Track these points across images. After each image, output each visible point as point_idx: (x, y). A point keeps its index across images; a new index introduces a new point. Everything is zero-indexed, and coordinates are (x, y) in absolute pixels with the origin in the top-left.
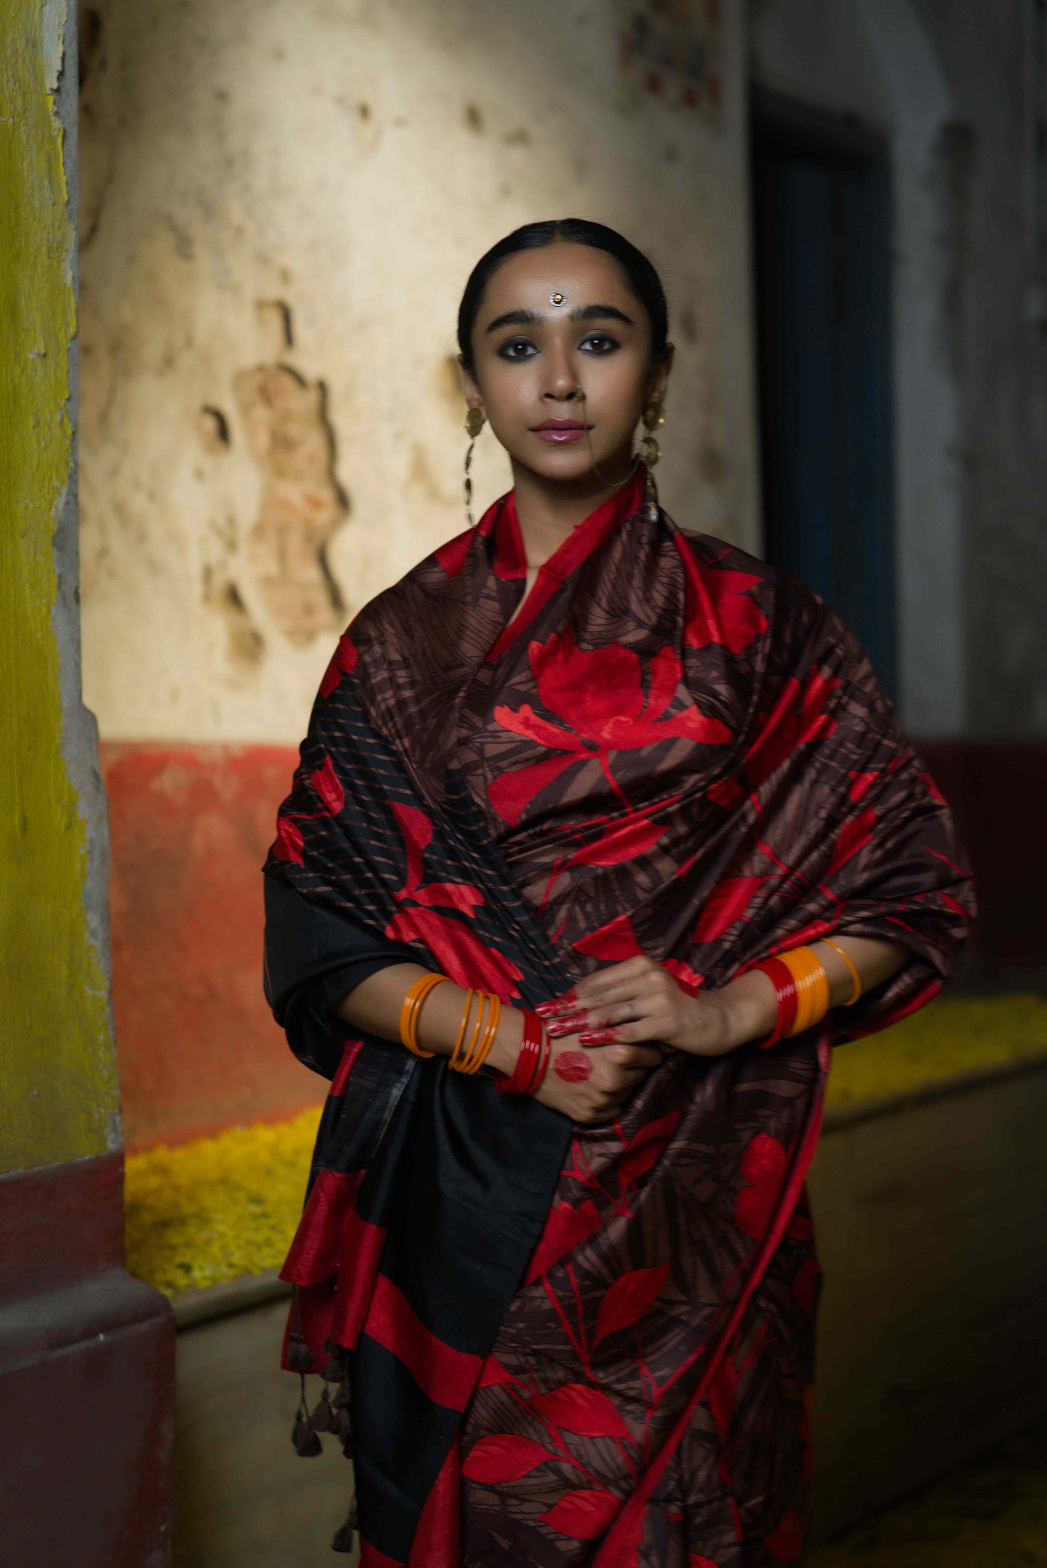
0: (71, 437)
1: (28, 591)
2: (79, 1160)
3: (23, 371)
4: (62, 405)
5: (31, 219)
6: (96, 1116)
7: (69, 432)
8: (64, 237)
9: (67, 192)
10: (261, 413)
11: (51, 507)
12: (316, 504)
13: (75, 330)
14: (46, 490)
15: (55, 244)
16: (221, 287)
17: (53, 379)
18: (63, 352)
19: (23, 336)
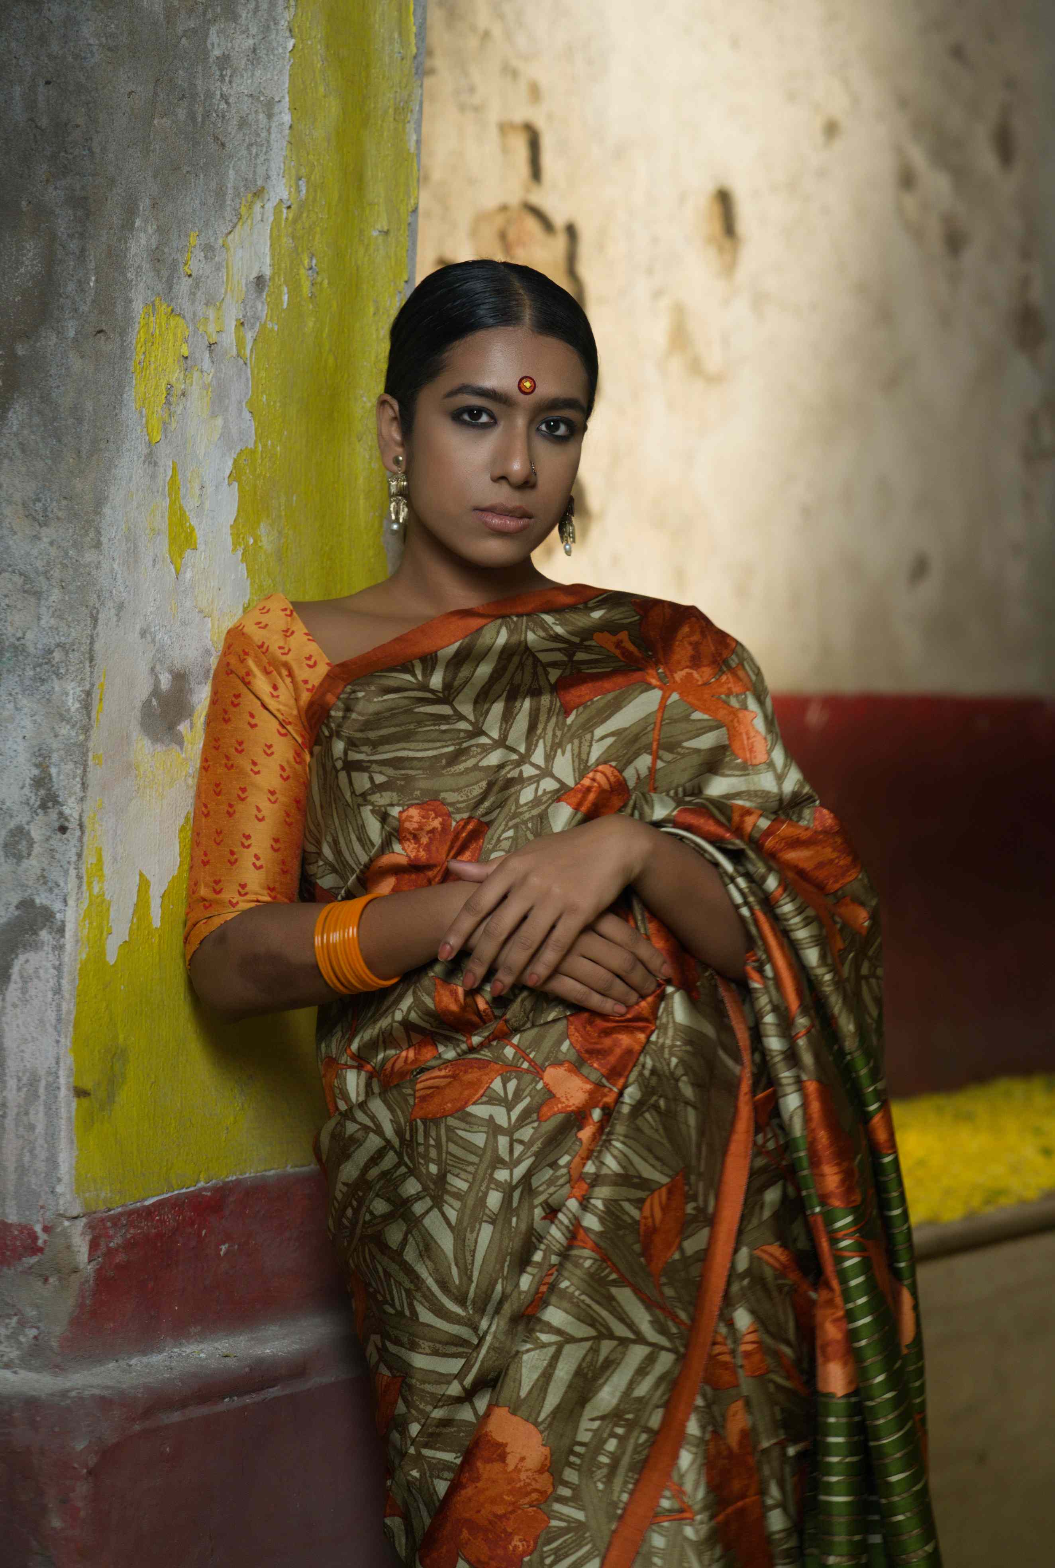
3: (367, 250)
4: (400, 288)
5: (381, 77)
8: (410, 95)
9: (416, 44)
13: (416, 201)
15: (401, 104)
16: (462, 108)
17: (393, 260)
18: (404, 226)
19: (367, 212)
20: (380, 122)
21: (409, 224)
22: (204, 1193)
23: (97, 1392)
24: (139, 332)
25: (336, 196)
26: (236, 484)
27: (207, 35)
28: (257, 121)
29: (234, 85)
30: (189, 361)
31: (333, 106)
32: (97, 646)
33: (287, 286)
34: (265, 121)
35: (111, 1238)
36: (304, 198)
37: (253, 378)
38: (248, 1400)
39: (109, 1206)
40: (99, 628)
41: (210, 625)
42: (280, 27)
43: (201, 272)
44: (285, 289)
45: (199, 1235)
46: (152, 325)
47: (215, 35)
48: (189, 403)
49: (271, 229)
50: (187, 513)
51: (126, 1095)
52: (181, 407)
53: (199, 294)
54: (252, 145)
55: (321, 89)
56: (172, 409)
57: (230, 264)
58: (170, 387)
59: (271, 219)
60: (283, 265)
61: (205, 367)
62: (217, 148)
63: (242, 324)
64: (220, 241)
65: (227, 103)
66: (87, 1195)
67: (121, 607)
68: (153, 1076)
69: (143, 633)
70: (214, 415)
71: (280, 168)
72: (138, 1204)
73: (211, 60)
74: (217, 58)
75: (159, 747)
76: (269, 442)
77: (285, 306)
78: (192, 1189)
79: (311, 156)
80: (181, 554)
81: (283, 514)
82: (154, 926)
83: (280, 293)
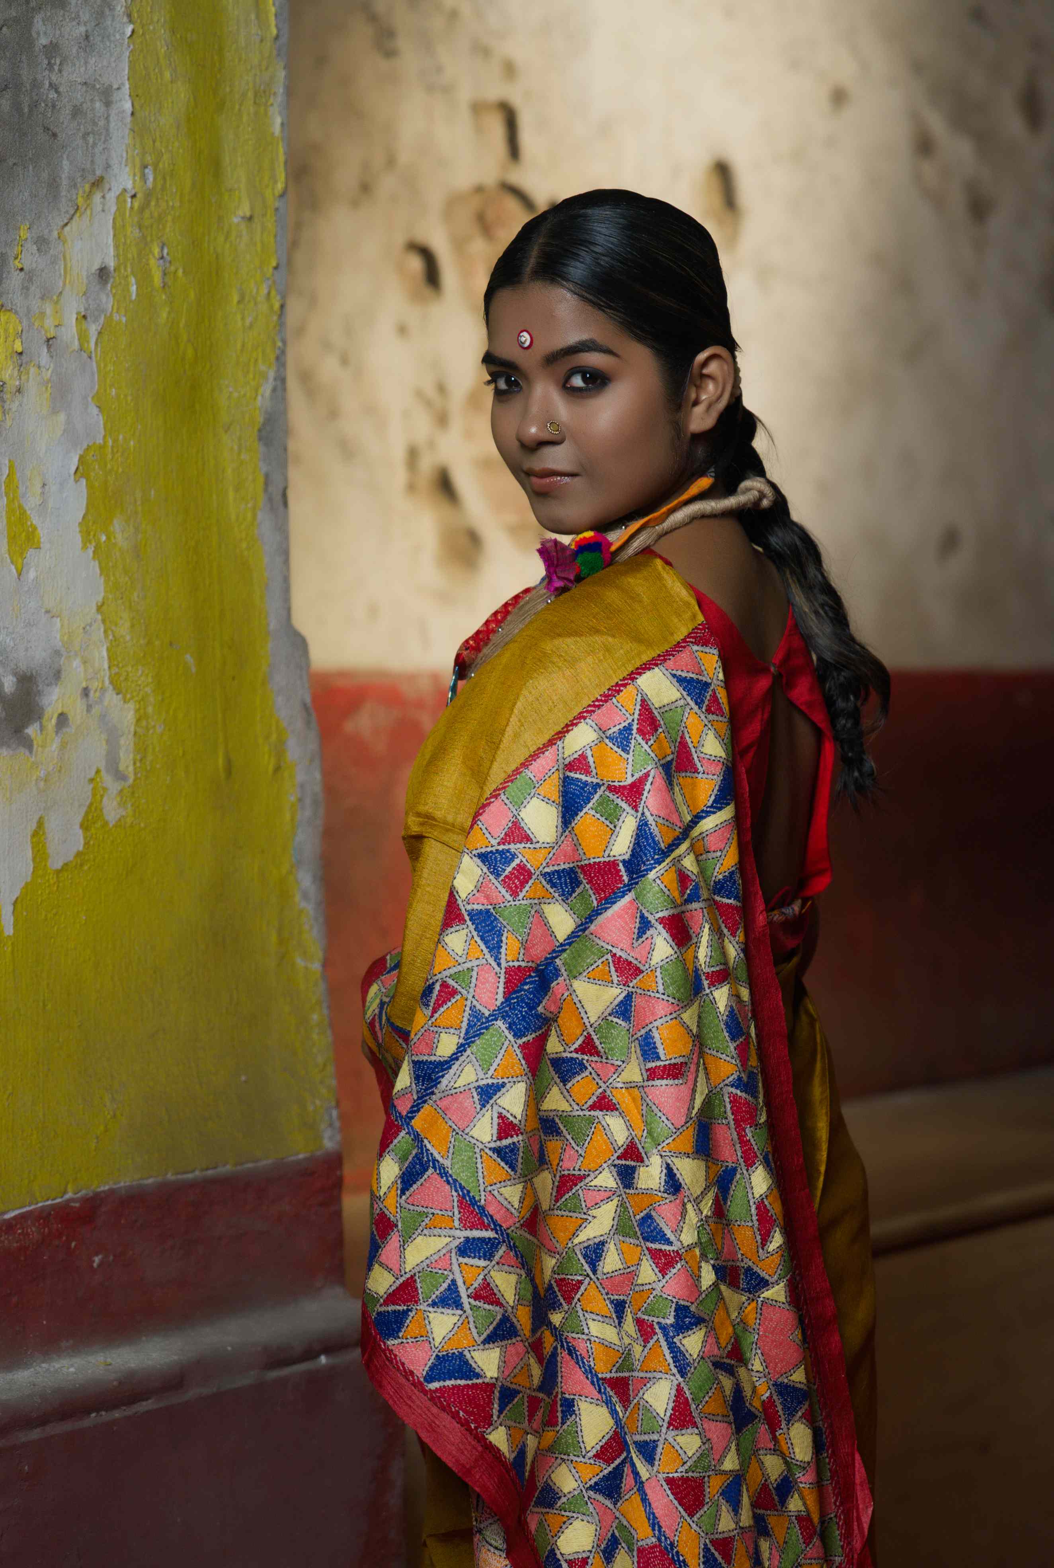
0: (279, 313)
2: (293, 1158)
3: (227, 238)
4: (269, 275)
5: (237, 60)
6: (311, 1108)
7: (277, 306)
8: (272, 78)
9: (277, 26)
10: (478, 246)
11: (257, 395)
13: (284, 185)
14: (251, 376)
15: (262, 87)
16: (430, 89)
17: (259, 245)
18: (270, 212)
19: (226, 197)
20: (237, 107)
21: (277, 209)
22: (72, 1204)
25: (188, 183)
26: (84, 482)
27: (32, 23)
28: (93, 109)
29: (65, 74)
30: (24, 357)
31: (182, 92)
33: (135, 277)
34: (103, 109)
36: (151, 186)
37: (99, 371)
38: (117, 1414)
41: (59, 625)
42: (116, 13)
43: (34, 265)
44: (132, 280)
45: (68, 1247)
47: (41, 23)
48: (25, 400)
49: (114, 219)
50: (28, 512)
52: (17, 403)
53: (33, 289)
54: (88, 134)
55: (167, 75)
56: (6, 407)
57: (68, 257)
58: (2, 384)
59: (114, 209)
60: (130, 256)
61: (43, 363)
62: (47, 138)
63: (85, 317)
64: (55, 234)
65: (57, 91)
68: (10, 1087)
70: (54, 411)
71: (122, 157)
73: (37, 49)
74: (44, 47)
75: (5, 752)
76: (121, 437)
77: (134, 297)
78: (59, 1200)
79: (158, 144)
80: (22, 554)
81: (140, 509)
82: (6, 934)
83: (127, 285)
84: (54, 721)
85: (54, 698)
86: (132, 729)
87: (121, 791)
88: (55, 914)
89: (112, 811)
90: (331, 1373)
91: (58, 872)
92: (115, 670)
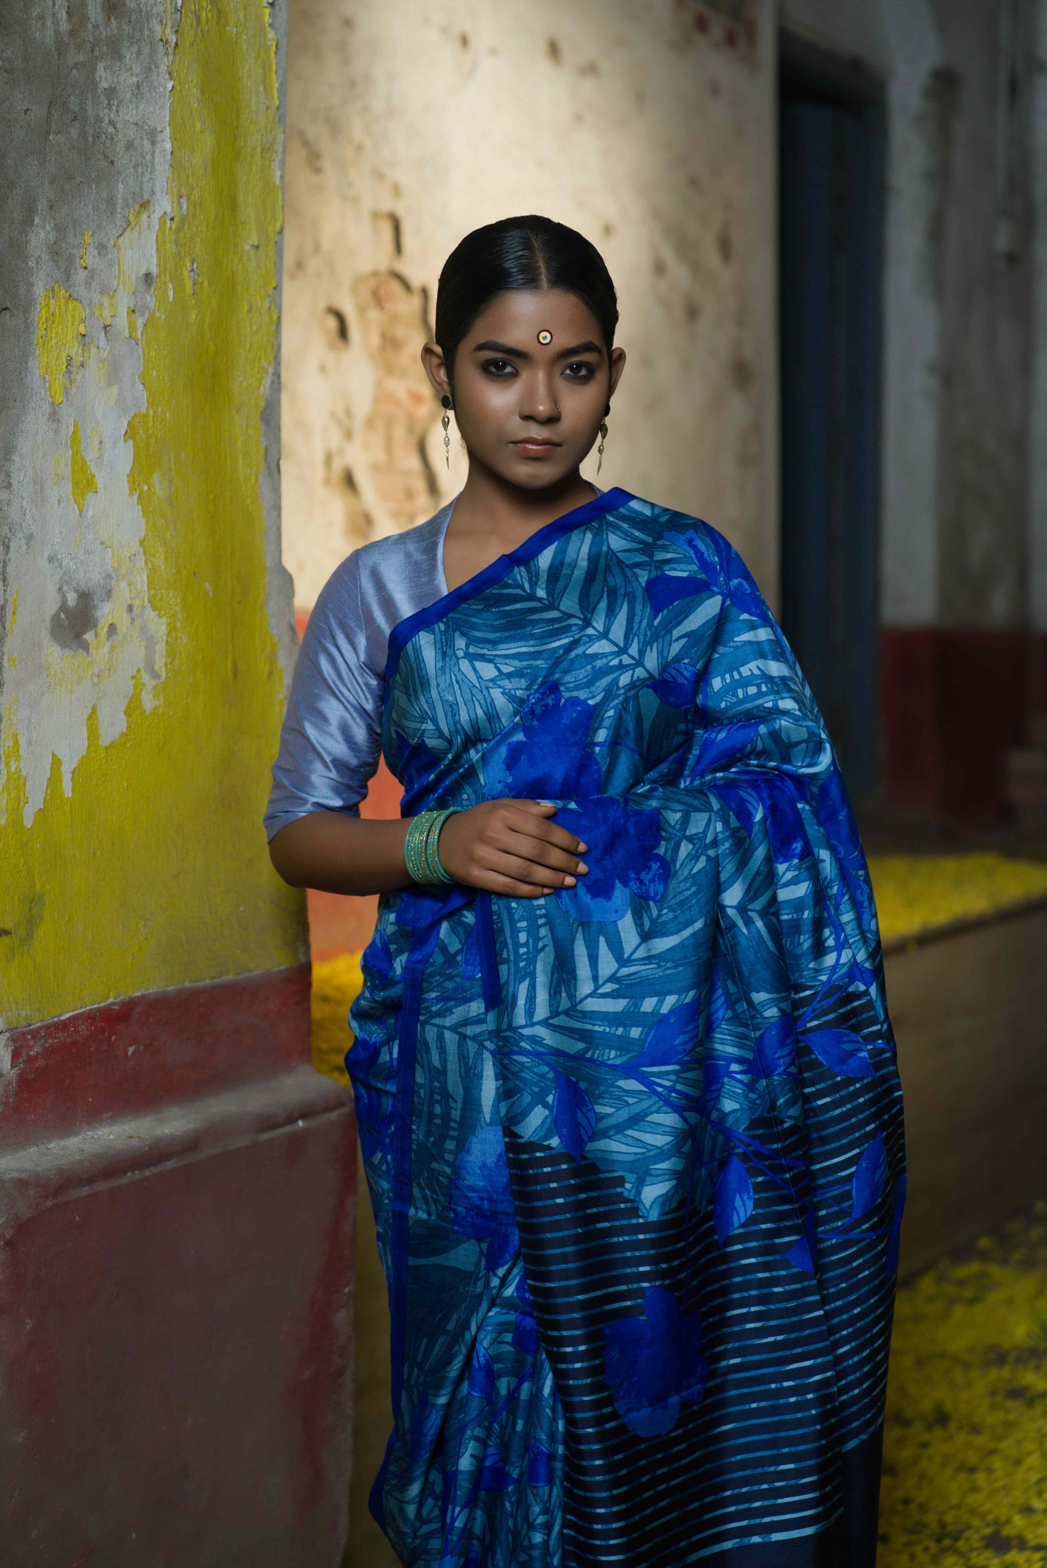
0: (277, 323)
1: (240, 461)
2: (276, 969)
3: (240, 260)
4: (270, 293)
5: (249, 121)
6: (290, 931)
7: (275, 317)
8: (274, 139)
9: (279, 98)
10: (373, 314)
11: (260, 385)
12: (417, 399)
13: (281, 224)
14: (256, 370)
15: (267, 145)
16: (344, 198)
17: (263, 269)
18: (272, 244)
19: (240, 229)
20: (249, 158)
21: (276, 243)
22: (114, 1007)
23: (16, 1175)
24: (40, 311)
25: (213, 213)
26: (131, 442)
27: (95, 69)
28: (143, 145)
29: (121, 114)
30: (86, 338)
31: (208, 142)
32: (9, 569)
33: (173, 283)
34: (149, 146)
35: (31, 1047)
36: (185, 213)
37: (144, 356)
38: (147, 1173)
39: (29, 1022)
40: (11, 554)
41: (110, 554)
42: (161, 70)
43: (95, 266)
44: (171, 286)
45: (109, 1040)
46: (52, 306)
47: (102, 70)
48: (87, 373)
49: (157, 236)
50: (89, 463)
51: (42, 932)
52: (81, 375)
53: (94, 284)
54: (138, 165)
56: (72, 377)
57: (121, 262)
58: (70, 359)
59: (157, 227)
60: (168, 266)
61: (101, 345)
62: (106, 164)
63: (133, 311)
64: (112, 242)
65: (115, 127)
66: (9, 1014)
67: (30, 537)
68: (67, 916)
69: (51, 559)
70: (110, 384)
71: (163, 187)
72: (56, 1019)
73: (99, 91)
74: (105, 89)
75: (67, 652)
76: (160, 409)
77: (171, 299)
78: (103, 1004)
79: (190, 180)
80: (83, 496)
81: (173, 467)
82: (66, 796)
83: (166, 288)
84: (106, 630)
85: (106, 611)
86: (165, 638)
87: (156, 687)
88: (104, 781)
89: (148, 701)
90: (305, 1134)
91: (107, 748)
92: (153, 592)
